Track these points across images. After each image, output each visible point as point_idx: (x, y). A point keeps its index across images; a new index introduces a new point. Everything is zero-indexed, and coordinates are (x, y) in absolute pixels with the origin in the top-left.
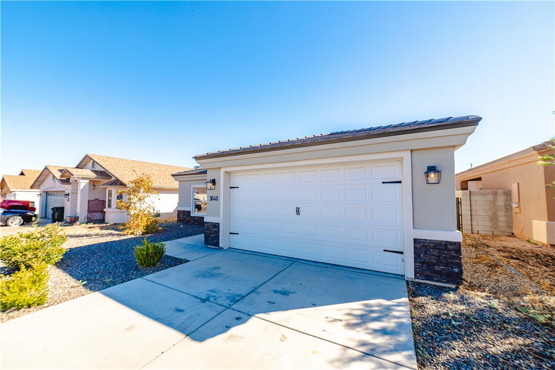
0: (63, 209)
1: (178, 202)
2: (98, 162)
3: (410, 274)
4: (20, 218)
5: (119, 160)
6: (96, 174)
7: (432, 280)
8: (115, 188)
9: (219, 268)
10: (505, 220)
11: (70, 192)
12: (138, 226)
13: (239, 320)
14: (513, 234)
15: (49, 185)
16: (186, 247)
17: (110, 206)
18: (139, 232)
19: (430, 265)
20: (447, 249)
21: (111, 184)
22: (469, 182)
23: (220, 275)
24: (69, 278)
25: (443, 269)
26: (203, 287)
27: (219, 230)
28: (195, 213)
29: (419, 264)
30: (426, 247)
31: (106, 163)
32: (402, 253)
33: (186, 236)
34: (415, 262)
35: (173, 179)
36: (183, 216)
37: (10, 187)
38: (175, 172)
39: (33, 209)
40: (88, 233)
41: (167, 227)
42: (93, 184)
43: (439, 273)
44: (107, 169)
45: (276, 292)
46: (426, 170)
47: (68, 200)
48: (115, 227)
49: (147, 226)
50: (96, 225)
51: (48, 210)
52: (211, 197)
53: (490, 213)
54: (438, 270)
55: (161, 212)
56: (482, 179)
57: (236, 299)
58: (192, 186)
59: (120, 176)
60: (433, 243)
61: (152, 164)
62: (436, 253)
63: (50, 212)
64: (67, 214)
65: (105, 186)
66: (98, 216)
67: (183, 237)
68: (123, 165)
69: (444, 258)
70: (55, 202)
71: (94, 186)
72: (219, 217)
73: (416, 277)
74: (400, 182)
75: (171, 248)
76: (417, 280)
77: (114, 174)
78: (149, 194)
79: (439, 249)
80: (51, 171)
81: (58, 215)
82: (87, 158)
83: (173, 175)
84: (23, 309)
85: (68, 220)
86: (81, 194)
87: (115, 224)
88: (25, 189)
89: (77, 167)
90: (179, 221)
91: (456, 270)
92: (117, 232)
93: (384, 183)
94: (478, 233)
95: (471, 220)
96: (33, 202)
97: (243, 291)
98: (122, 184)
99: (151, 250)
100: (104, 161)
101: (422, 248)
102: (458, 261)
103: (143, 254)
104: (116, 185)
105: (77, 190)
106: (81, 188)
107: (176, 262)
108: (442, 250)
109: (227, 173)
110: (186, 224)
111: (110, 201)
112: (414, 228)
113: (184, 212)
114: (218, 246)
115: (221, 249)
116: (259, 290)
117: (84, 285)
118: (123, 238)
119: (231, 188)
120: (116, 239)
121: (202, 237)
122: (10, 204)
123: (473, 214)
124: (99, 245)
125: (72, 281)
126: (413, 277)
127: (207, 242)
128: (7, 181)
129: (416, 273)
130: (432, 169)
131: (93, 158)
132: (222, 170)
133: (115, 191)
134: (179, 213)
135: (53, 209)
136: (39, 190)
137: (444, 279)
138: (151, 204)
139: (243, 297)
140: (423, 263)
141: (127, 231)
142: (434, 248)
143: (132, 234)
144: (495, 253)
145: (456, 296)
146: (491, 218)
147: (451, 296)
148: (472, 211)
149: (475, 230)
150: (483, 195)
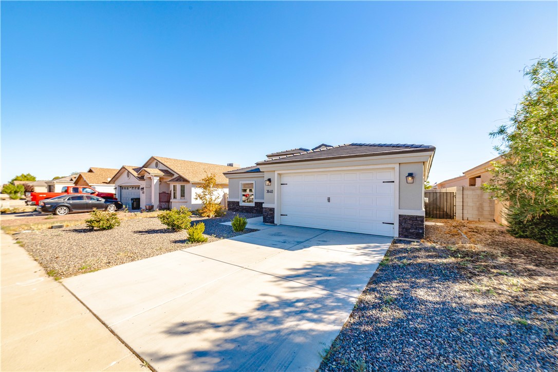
0: (139, 199)
1: (228, 193)
2: (162, 163)
3: (396, 235)
4: (114, 205)
6: (164, 172)
7: (408, 238)
8: (179, 183)
9: (281, 233)
10: (489, 209)
11: (144, 186)
12: (211, 211)
14: (494, 220)
15: (123, 180)
17: (175, 198)
18: (212, 215)
19: (407, 229)
20: (416, 220)
21: (175, 181)
22: (477, 179)
25: (414, 231)
26: (279, 239)
27: (274, 213)
28: (243, 204)
29: (401, 229)
32: (393, 224)
34: (399, 228)
35: (224, 176)
36: (233, 205)
37: (88, 181)
38: (226, 171)
42: (161, 179)
43: (412, 234)
45: (318, 241)
46: (407, 175)
47: (143, 193)
49: (216, 212)
51: (122, 200)
52: (267, 191)
53: (478, 204)
54: (411, 232)
56: (481, 177)
57: (299, 242)
58: (240, 182)
60: (409, 217)
61: (198, 163)
62: (410, 222)
63: (130, 201)
64: (143, 204)
65: (170, 182)
69: (415, 225)
71: (161, 181)
72: (274, 204)
73: (399, 237)
74: (393, 182)
76: (400, 239)
77: (177, 172)
78: (214, 189)
79: (413, 220)
80: (128, 169)
81: (135, 205)
82: (153, 159)
83: (224, 174)
85: (144, 208)
86: (154, 189)
88: (98, 184)
89: (144, 167)
90: (229, 209)
91: (421, 231)
93: (384, 182)
94: (468, 220)
95: (463, 210)
96: (115, 194)
98: (185, 180)
100: (167, 162)
101: (403, 219)
102: (422, 227)
103: (237, 224)
104: (180, 181)
105: (151, 186)
106: (155, 183)
107: (252, 230)
109: (279, 174)
110: (236, 211)
111: (175, 193)
112: (399, 209)
113: (234, 203)
114: (274, 223)
115: (276, 225)
116: (310, 240)
117: (215, 237)
119: (281, 184)
121: (261, 218)
122: (102, 196)
123: (464, 205)
126: (398, 236)
127: (265, 221)
128: (83, 177)
129: (399, 234)
130: (410, 175)
131: (157, 159)
132: (276, 173)
133: (178, 186)
134: (229, 203)
135: (132, 199)
136: (114, 185)
137: (415, 237)
139: (303, 242)
140: (403, 228)
142: (410, 220)
143: (208, 216)
144: (465, 230)
145: (418, 244)
146: (479, 208)
147: (415, 243)
148: (464, 203)
149: (465, 218)
150: (473, 190)
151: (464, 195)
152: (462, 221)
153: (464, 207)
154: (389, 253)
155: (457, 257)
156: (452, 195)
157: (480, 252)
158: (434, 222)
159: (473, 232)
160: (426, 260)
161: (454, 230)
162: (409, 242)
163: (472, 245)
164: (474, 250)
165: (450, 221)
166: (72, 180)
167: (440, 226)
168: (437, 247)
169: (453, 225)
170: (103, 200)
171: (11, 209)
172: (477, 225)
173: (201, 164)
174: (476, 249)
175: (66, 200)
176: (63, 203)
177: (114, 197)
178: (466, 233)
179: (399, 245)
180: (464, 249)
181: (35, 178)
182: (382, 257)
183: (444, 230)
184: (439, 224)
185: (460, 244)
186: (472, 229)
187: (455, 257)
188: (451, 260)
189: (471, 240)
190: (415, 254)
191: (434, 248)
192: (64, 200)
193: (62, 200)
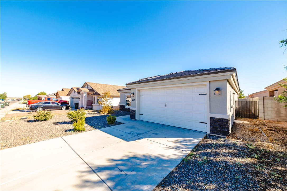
0: (78, 104)
1: (119, 101)
2: (90, 85)
3: (208, 132)
4: (65, 107)
5: (97, 84)
6: (89, 90)
7: (217, 134)
9: (135, 126)
10: (285, 113)
11: (80, 97)
12: (105, 111)
13: (139, 139)
15: (73, 94)
16: (123, 119)
17: (94, 103)
18: (106, 113)
19: (216, 128)
20: (223, 122)
21: (95, 94)
22: (275, 92)
23: (135, 128)
24: (88, 125)
25: (221, 130)
26: (129, 130)
27: (135, 113)
28: (127, 107)
29: (211, 128)
30: (215, 120)
31: (92, 86)
32: (206, 123)
33: (123, 115)
34: (210, 127)
35: (117, 92)
36: (122, 107)
37: (60, 95)
38: (118, 89)
39: (69, 104)
40: (89, 113)
41: (116, 112)
42: (88, 94)
43: (220, 131)
44: (93, 88)
45: (153, 133)
47: (80, 101)
48: (96, 111)
49: (109, 111)
50: (90, 110)
51: (73, 104)
52: (132, 100)
53: (276, 109)
54: (219, 130)
55: (113, 106)
56: (278, 90)
57: (139, 134)
58: (125, 95)
59: (98, 91)
60: (218, 119)
61: (109, 85)
62: (218, 123)
63: (74, 105)
64: (80, 106)
65: (92, 95)
66: (90, 107)
67: (122, 116)
68: (98, 86)
69: (221, 125)
70: (75, 101)
71: (88, 95)
72: (135, 107)
73: (210, 133)
74: (206, 94)
75: (118, 119)
76: (211, 134)
77: (96, 90)
78: (109, 98)
79: (220, 122)
80: (74, 89)
81: (76, 107)
82: (86, 83)
83: (118, 90)
84: (80, 132)
86: (84, 98)
87: (96, 110)
88: (64, 96)
89: (82, 88)
90: (120, 110)
91: (226, 130)
92: (98, 113)
93: (200, 94)
94: (268, 120)
95: (264, 113)
96: (68, 101)
97: (142, 132)
98: (99, 94)
99: (112, 118)
100: (92, 85)
101: (213, 121)
102: (227, 127)
103: (109, 120)
105: (83, 97)
107: (120, 123)
108: (221, 122)
109: (138, 90)
110: (123, 111)
111: (94, 101)
112: (210, 113)
114: (135, 119)
115: (136, 120)
116: (147, 133)
117: (93, 128)
118: (101, 115)
119: (140, 96)
120: (98, 115)
121: (129, 116)
122: (62, 102)
123: (265, 109)
124: (94, 117)
125: (90, 127)
126: (209, 132)
127: (131, 117)
128: (59, 93)
131: (88, 84)
132: (137, 89)
133: (96, 97)
134: (120, 106)
135: (75, 104)
136: (69, 97)
137: (221, 134)
138: (110, 102)
139: (142, 134)
140: (213, 127)
141: (102, 112)
142: (218, 121)
143: (104, 114)
144: (265, 128)
145: (224, 140)
146: (276, 112)
147: (221, 139)
148: (265, 108)
149: (266, 118)
150: (271, 99)
151: (265, 103)
152: (263, 120)
153: (265, 111)
154: (197, 148)
155: (253, 157)
156: (256, 103)
157: (276, 152)
158: (242, 120)
159: (272, 130)
160: (225, 159)
161: (255, 129)
162: (217, 138)
163: (270, 144)
164: (271, 150)
165: (254, 120)
166: (55, 94)
167: (246, 124)
168: (239, 144)
169: (256, 123)
170: (60, 104)
171: (22, 108)
172: (275, 124)
173: (110, 85)
174: (273, 149)
175: (42, 104)
176: (40, 105)
177: (68, 102)
178: (265, 131)
179: (208, 139)
180: (262, 148)
181: (46, 93)
182: (189, 152)
183: (248, 127)
184: (246, 122)
185: (259, 142)
186: (271, 127)
187: (252, 158)
188: (248, 160)
189: (270, 138)
190: (217, 151)
191: (235, 145)
192: (41, 104)
193: (40, 104)
